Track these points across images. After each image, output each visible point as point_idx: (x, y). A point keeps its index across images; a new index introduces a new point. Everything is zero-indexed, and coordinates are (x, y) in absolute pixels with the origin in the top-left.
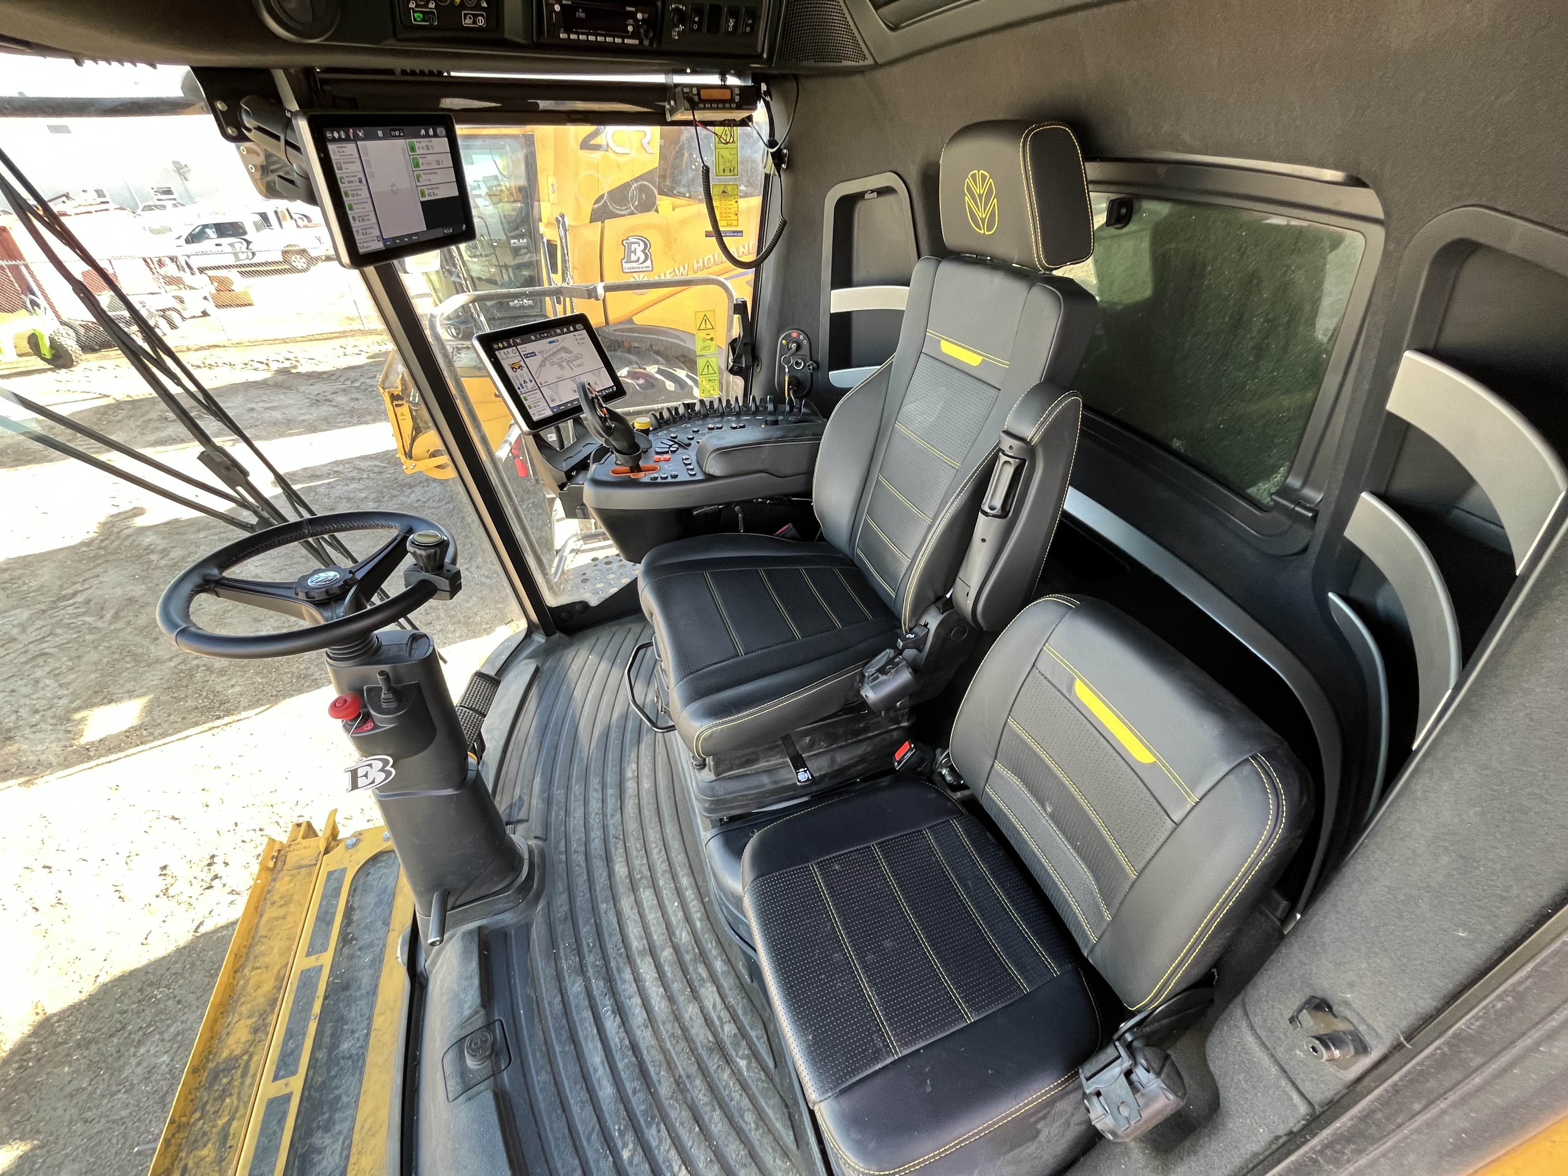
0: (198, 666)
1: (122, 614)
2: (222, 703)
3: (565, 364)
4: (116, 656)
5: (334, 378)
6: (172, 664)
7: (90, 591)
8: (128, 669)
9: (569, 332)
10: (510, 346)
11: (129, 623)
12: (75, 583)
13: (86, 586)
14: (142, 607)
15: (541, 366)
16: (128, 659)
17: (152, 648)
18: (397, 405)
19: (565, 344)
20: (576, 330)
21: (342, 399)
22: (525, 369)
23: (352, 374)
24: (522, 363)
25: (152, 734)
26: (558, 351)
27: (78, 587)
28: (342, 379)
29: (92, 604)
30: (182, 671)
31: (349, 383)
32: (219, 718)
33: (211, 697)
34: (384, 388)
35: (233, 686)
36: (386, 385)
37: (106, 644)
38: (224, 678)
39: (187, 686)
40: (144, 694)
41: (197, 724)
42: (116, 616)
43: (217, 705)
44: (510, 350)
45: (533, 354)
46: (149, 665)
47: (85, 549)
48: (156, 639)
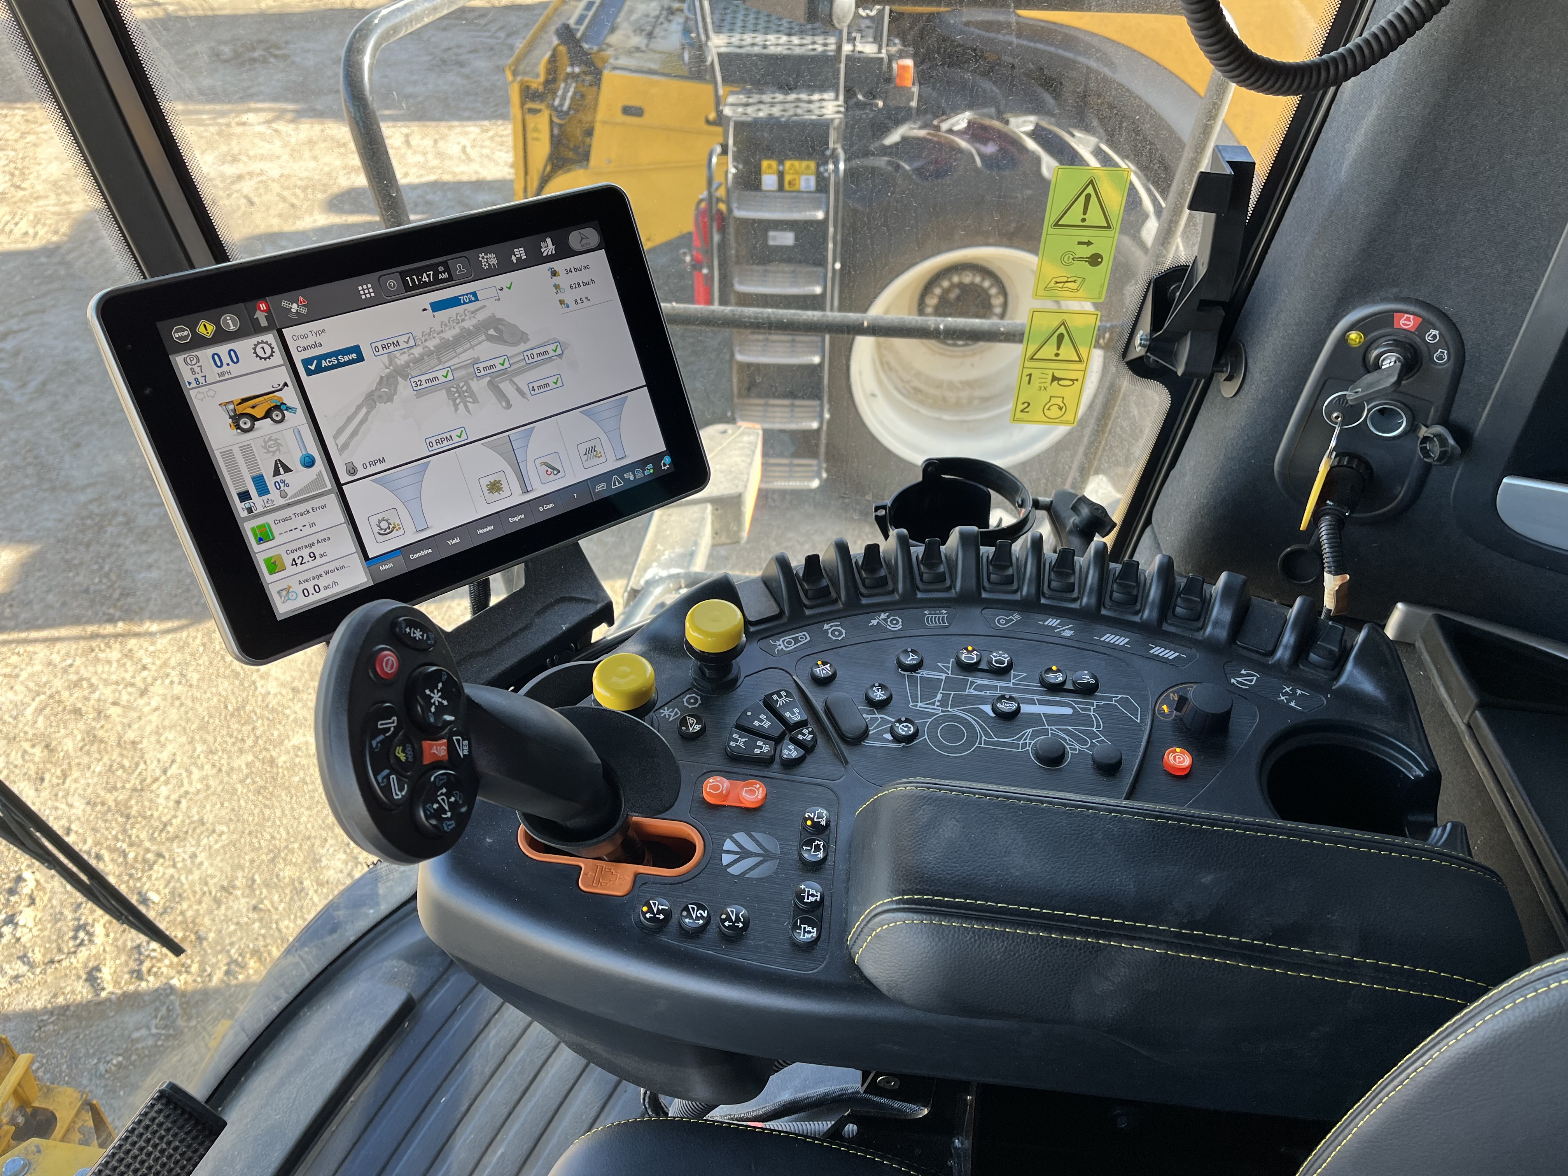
0: (115, 513)
1: (52, 386)
2: (124, 595)
3: (479, 386)
4: (18, 460)
5: (483, 21)
6: (82, 498)
7: (26, 335)
8: (24, 487)
9: (536, 259)
10: (250, 329)
11: (53, 407)
12: (12, 317)
13: (23, 325)
14: (79, 382)
15: (371, 400)
16: (30, 470)
17: (67, 458)
18: (531, 111)
19: (501, 311)
20: (564, 251)
21: (481, 64)
22: (298, 419)
23: (513, 19)
24: (290, 397)
25: (15, 616)
26: (466, 336)
27: (13, 324)
28: (493, 28)
29: (20, 360)
30: (90, 516)
31: (502, 35)
32: (112, 620)
33: (113, 577)
34: (515, 73)
35: (150, 567)
36: (521, 68)
37: (13, 435)
38: (144, 548)
39: (88, 545)
40: (29, 541)
41: (76, 621)
42: (42, 390)
43: (116, 595)
44: (244, 346)
45: (354, 355)
46: (53, 489)
47: (43, 260)
48: (78, 445)
